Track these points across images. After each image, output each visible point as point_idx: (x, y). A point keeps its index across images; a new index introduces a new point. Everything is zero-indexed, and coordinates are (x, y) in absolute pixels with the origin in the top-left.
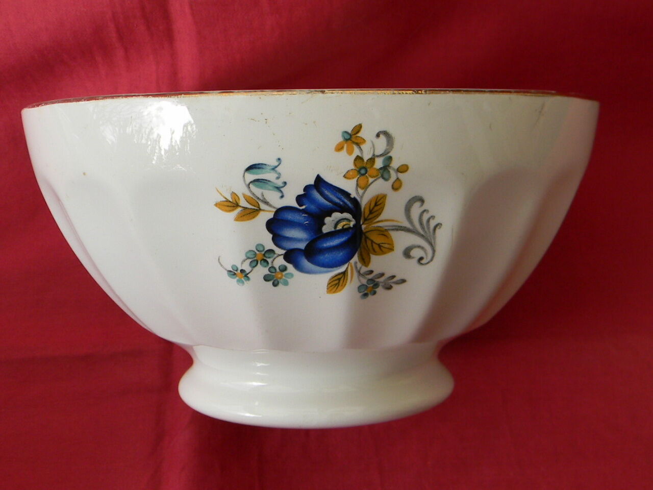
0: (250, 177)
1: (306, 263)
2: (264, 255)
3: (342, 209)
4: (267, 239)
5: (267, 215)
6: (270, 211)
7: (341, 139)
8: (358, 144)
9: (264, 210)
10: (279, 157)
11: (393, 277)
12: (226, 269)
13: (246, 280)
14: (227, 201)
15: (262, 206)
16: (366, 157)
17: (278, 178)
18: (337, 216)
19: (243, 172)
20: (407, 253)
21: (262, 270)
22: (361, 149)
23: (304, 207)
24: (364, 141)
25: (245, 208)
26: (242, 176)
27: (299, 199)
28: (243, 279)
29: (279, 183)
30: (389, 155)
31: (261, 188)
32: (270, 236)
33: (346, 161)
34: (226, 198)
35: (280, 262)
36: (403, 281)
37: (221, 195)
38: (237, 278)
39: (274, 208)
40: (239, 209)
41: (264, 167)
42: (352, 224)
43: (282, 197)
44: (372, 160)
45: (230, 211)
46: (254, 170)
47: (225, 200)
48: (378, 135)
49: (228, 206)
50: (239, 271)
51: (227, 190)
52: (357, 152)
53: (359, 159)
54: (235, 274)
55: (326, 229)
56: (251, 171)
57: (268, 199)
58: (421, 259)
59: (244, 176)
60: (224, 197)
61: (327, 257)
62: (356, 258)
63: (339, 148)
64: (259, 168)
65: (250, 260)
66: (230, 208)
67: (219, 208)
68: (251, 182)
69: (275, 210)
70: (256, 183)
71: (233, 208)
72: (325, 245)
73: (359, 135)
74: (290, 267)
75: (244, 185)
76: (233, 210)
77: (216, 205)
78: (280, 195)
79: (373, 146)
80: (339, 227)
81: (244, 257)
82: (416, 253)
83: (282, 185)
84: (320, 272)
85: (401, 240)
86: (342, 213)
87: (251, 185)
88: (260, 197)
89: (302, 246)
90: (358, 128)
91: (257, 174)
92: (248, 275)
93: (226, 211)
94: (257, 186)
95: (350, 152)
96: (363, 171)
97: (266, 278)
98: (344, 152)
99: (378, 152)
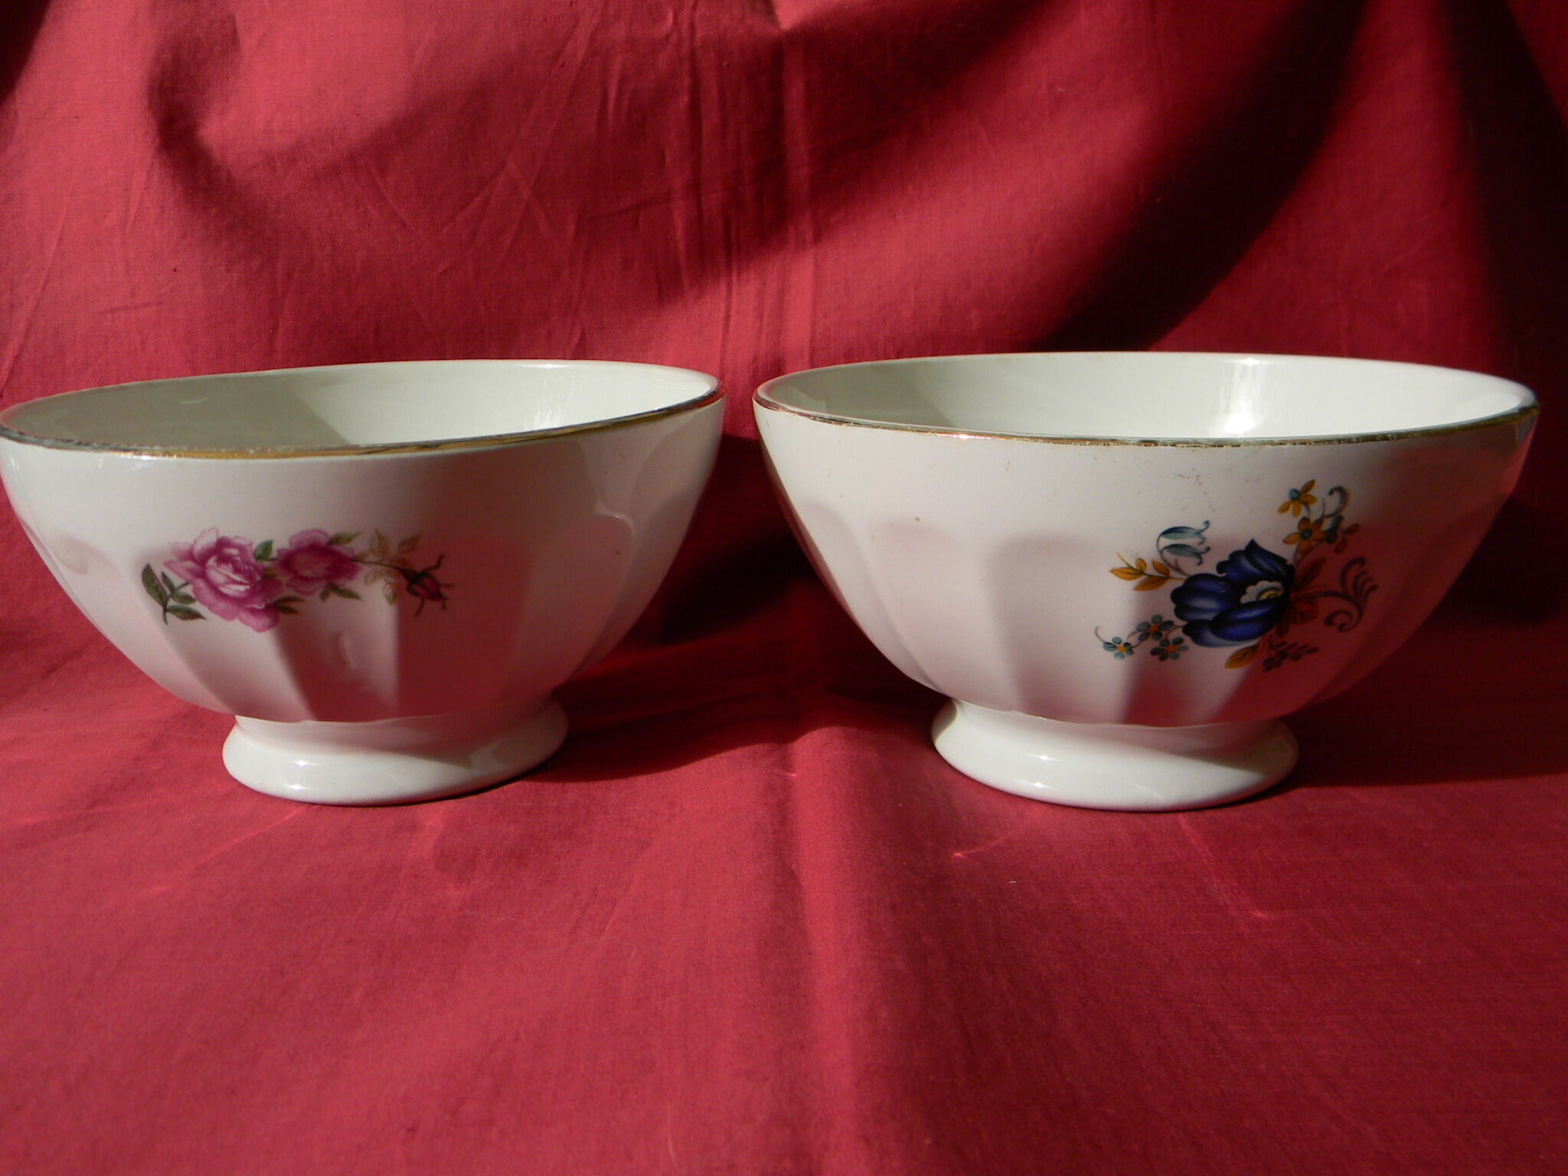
0: (1166, 542)
1: (1209, 636)
2: (1160, 628)
3: (1270, 577)
4: (1168, 611)
5: (1176, 582)
6: (1180, 579)
7: (1286, 498)
8: (1306, 504)
9: (1172, 578)
10: (1207, 519)
11: (1306, 646)
12: (1102, 641)
13: (1127, 654)
14: (1130, 567)
15: (1173, 573)
16: (1314, 517)
17: (1201, 543)
18: (1264, 584)
19: (1157, 537)
20: (1329, 621)
21: (1152, 643)
22: (1309, 510)
23: (1224, 575)
24: (1314, 499)
25: (1151, 576)
26: (1156, 540)
27: (1221, 567)
28: (1124, 653)
29: (1201, 548)
30: (1341, 514)
31: (1176, 553)
32: (1173, 606)
33: (1290, 524)
34: (1128, 565)
35: (1178, 633)
36: (1314, 650)
37: (1123, 560)
38: (1117, 651)
39: (1187, 575)
40: (1143, 578)
41: (1186, 530)
42: (1280, 594)
43: (1200, 563)
44: (1320, 522)
45: (1130, 579)
46: (1173, 535)
47: (1126, 566)
48: (1331, 493)
49: (1129, 573)
50: (1122, 644)
51: (1132, 555)
52: (1303, 513)
53: (1305, 520)
54: (1115, 647)
55: (1244, 599)
56: (1169, 535)
57: (1182, 565)
58: (1344, 625)
59: (1158, 541)
60: (1125, 562)
61: (1239, 629)
62: (1273, 631)
63: (1283, 509)
64: (1180, 532)
65: (1139, 634)
66: (1128, 576)
67: (1115, 574)
68: (1166, 548)
69: (1185, 578)
70: (1173, 549)
71: (1134, 576)
72: (1239, 616)
73: (1311, 493)
74: (1188, 641)
75: (1156, 550)
76: (1134, 578)
77: (1112, 571)
78: (1198, 561)
79: (1324, 505)
80: (1264, 597)
81: (1135, 630)
82: (1340, 619)
83: (1203, 551)
84: (1225, 645)
85: (1327, 606)
86: (1271, 581)
87: (1165, 552)
88: (1173, 564)
89: (1209, 617)
90: (1310, 485)
91: (1175, 539)
92: (1133, 649)
93: (1125, 578)
94: (1172, 552)
95: (1296, 513)
96: (1307, 535)
97: (1154, 652)
98: (1289, 513)
99: (1328, 512)
